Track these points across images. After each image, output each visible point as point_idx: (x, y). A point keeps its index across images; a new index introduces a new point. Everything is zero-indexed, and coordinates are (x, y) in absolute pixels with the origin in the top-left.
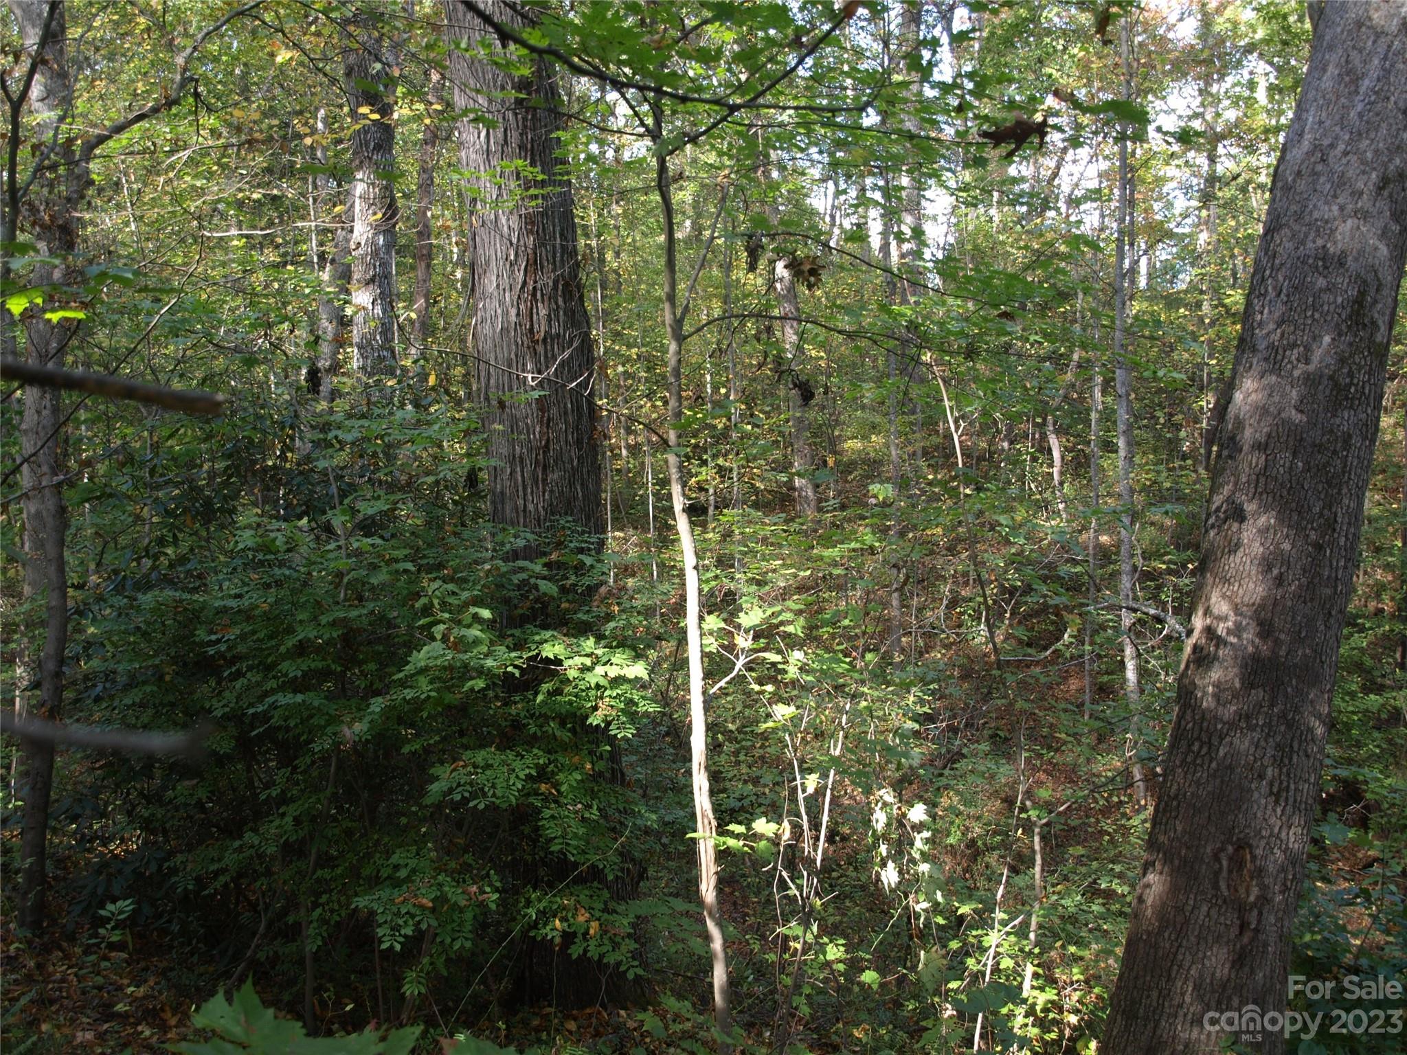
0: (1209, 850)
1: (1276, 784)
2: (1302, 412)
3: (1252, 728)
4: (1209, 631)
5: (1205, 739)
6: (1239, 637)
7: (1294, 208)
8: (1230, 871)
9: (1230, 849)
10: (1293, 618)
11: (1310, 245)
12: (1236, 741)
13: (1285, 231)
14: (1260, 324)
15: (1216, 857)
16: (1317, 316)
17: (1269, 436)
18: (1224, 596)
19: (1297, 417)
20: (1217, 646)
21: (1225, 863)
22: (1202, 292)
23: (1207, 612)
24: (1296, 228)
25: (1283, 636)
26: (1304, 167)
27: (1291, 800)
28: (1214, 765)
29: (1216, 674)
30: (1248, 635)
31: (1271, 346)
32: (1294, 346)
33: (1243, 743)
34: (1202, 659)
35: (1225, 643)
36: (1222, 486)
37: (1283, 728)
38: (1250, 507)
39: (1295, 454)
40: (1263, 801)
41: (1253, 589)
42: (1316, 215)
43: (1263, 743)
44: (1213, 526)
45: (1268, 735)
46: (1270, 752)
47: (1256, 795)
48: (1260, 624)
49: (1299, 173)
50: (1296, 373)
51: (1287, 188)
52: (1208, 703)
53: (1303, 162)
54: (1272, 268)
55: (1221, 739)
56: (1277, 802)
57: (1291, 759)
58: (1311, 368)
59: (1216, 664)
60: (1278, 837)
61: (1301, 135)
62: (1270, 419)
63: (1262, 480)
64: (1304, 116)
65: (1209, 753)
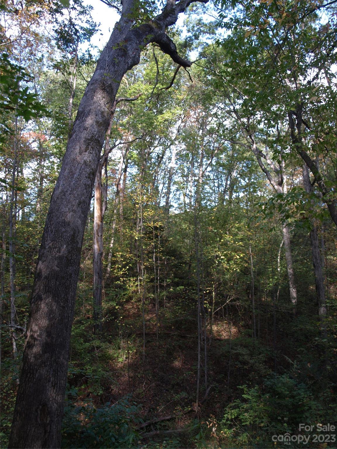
0: (34, 409)
1: (54, 383)
2: (58, 267)
3: (45, 366)
4: (32, 336)
5: (31, 372)
6: (41, 337)
7: (56, 207)
8: (41, 415)
9: (41, 407)
10: (57, 330)
11: (60, 219)
12: (41, 371)
13: (54, 214)
14: (47, 241)
15: (36, 411)
16: (62, 239)
17: (49, 274)
18: (36, 325)
19: (57, 269)
20: (34, 341)
21: (39, 412)
22: (38, 223)
23: (31, 330)
24: (57, 213)
25: (54, 336)
26: (59, 196)
27: (58, 387)
28: (35, 380)
29: (35, 350)
30: (44, 336)
31: (50, 247)
32: (56, 248)
33: (43, 371)
34: (30, 346)
35: (37, 340)
36: (35, 290)
37: (55, 364)
38: (43, 296)
39: (56, 280)
40: (50, 389)
41: (44, 322)
42: (62, 210)
43: (49, 370)
44: (33, 303)
45: (51, 367)
46: (51, 373)
47: (48, 387)
48: (47, 332)
49: (58, 198)
50: (57, 256)
51: (55, 202)
52: (32, 360)
53: (59, 195)
54: (50, 225)
55: (37, 371)
56: (54, 388)
57: (58, 374)
58: (61, 254)
59: (34, 347)
60: (55, 399)
61: (59, 187)
62: (49, 269)
63: (47, 288)
64: (60, 182)
65: (33, 376)
